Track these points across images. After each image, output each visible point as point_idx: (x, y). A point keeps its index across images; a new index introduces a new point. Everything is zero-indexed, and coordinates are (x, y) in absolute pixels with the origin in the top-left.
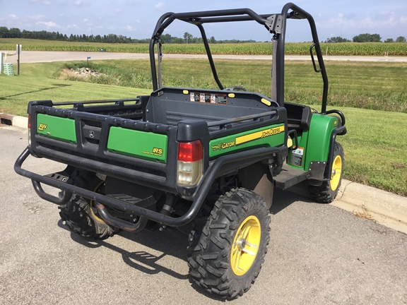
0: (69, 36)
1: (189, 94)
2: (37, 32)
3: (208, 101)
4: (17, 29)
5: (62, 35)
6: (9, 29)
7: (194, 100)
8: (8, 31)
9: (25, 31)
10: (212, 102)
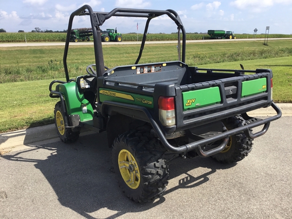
1: (136, 69)
3: (149, 71)
7: (139, 73)
10: (152, 71)
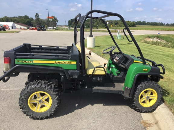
0: (166, 24)
2: (153, 23)
4: (145, 22)
5: (163, 24)
6: (142, 22)
8: (141, 22)
9: (148, 22)
